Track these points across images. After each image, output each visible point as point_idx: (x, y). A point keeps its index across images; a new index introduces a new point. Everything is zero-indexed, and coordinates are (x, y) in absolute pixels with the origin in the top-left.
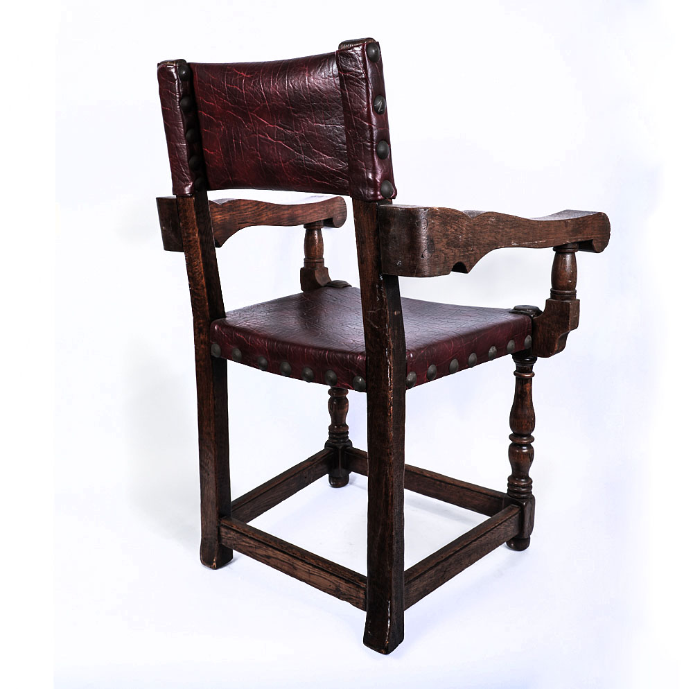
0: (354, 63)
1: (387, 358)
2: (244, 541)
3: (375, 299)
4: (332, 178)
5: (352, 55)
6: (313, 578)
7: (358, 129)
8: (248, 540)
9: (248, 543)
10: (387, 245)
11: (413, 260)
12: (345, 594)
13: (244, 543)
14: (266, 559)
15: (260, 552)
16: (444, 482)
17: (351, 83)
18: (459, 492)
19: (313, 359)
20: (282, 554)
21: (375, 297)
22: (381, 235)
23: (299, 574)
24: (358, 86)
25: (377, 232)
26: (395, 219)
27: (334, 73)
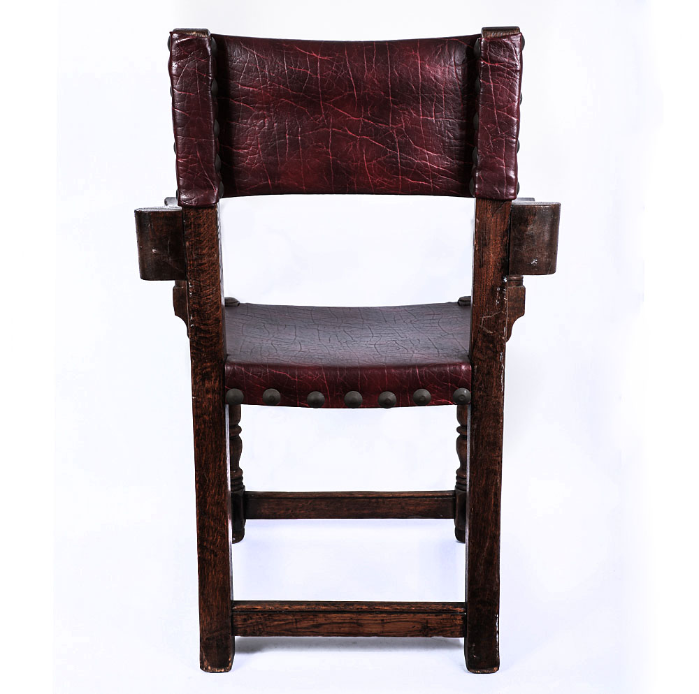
0: (508, 53)
1: (501, 363)
2: (275, 620)
3: (495, 302)
4: (434, 177)
5: (507, 44)
6: (388, 627)
7: (500, 124)
8: (283, 617)
9: (283, 620)
10: (520, 245)
11: (549, 257)
12: (435, 629)
13: (276, 623)
14: (316, 630)
15: (305, 624)
16: (381, 498)
17: (499, 75)
18: (400, 504)
19: (397, 380)
20: (340, 615)
21: (494, 300)
22: (513, 234)
23: (367, 630)
24: (508, 78)
25: (507, 232)
26: (536, 217)
27: (457, 62)
